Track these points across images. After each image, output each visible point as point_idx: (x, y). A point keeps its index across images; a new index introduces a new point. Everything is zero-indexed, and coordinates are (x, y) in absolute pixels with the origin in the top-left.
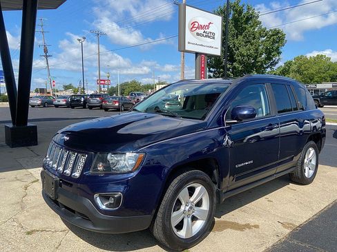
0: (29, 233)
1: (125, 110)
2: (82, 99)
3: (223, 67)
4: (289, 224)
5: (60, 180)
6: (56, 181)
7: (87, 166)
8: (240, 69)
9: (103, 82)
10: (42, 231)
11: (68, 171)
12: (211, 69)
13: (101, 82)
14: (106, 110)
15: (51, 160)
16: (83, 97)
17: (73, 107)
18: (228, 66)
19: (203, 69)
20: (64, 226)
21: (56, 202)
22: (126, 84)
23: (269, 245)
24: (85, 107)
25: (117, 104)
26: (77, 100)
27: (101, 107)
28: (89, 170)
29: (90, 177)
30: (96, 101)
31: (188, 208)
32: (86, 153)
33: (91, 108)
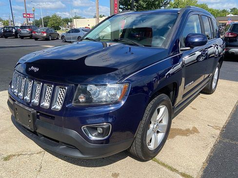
0: (6, 159)
1: (52, 40)
2: (14, 30)
3: (130, 5)
4: (216, 126)
5: (38, 112)
6: (33, 114)
7: (68, 98)
8: (144, 6)
9: (28, 16)
10: (19, 155)
11: (46, 104)
12: (121, 6)
13: (27, 16)
14: (36, 39)
15: (19, 91)
16: (14, 28)
17: (6, 37)
18: (135, 4)
19: (115, 5)
20: (39, 149)
21: (35, 133)
22: (48, 18)
23: (212, 145)
24: (16, 37)
25: (45, 35)
26: (10, 31)
27: (31, 37)
28: (71, 102)
29: (74, 109)
30: (26, 32)
31: (155, 125)
32: (65, 86)
33: (22, 37)
